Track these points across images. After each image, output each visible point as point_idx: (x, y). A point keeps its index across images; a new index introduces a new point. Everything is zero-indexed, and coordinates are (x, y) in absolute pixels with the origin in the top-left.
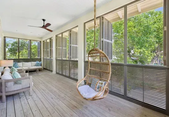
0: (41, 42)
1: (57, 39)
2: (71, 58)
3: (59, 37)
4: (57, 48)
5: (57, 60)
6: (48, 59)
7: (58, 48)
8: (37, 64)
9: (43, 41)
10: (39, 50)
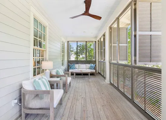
0: (96, 42)
1: (111, 32)
2: (135, 61)
3: (114, 28)
4: (111, 46)
5: (110, 64)
6: (102, 62)
7: (113, 45)
8: (91, 67)
9: (98, 41)
10: (95, 51)
